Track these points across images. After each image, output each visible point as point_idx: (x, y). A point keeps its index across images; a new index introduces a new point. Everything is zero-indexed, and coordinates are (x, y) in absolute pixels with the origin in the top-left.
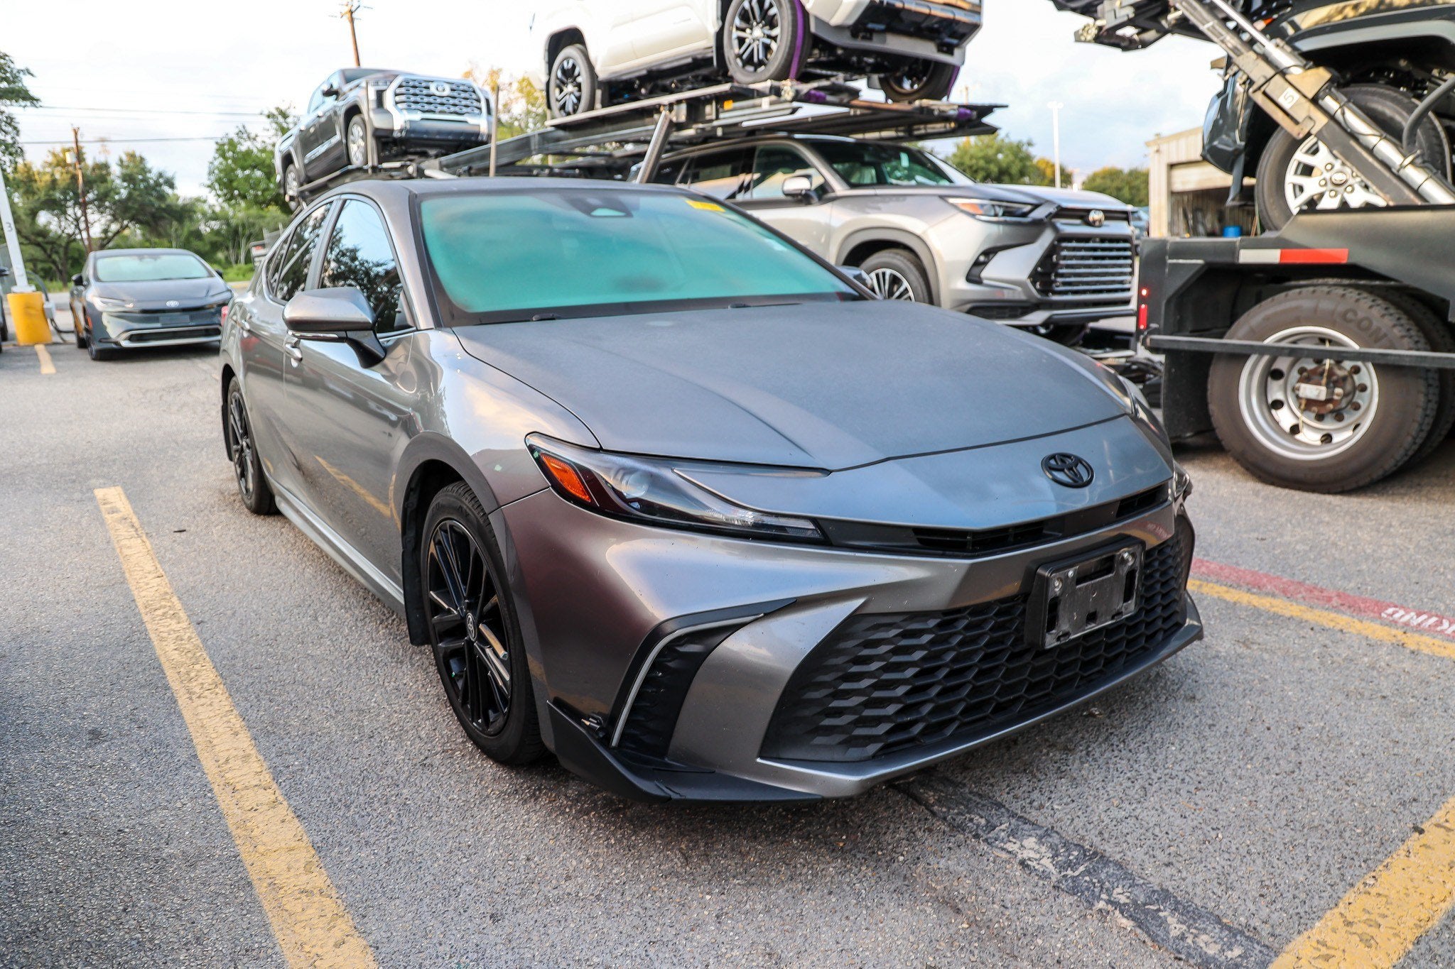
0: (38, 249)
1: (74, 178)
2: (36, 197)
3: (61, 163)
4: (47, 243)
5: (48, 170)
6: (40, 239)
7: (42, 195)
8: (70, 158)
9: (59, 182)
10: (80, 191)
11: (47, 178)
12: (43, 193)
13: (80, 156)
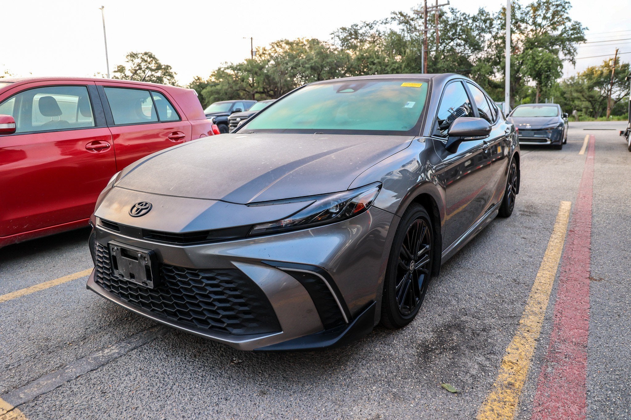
0: (590, 103)
1: (611, 71)
2: (592, 81)
3: (607, 65)
4: (594, 101)
5: (601, 69)
6: (591, 99)
7: (594, 80)
8: (611, 63)
9: (604, 74)
10: (612, 77)
11: (599, 72)
12: (595, 79)
13: (616, 61)
